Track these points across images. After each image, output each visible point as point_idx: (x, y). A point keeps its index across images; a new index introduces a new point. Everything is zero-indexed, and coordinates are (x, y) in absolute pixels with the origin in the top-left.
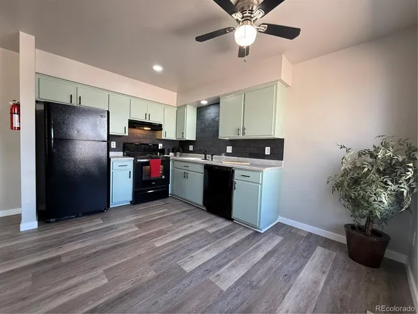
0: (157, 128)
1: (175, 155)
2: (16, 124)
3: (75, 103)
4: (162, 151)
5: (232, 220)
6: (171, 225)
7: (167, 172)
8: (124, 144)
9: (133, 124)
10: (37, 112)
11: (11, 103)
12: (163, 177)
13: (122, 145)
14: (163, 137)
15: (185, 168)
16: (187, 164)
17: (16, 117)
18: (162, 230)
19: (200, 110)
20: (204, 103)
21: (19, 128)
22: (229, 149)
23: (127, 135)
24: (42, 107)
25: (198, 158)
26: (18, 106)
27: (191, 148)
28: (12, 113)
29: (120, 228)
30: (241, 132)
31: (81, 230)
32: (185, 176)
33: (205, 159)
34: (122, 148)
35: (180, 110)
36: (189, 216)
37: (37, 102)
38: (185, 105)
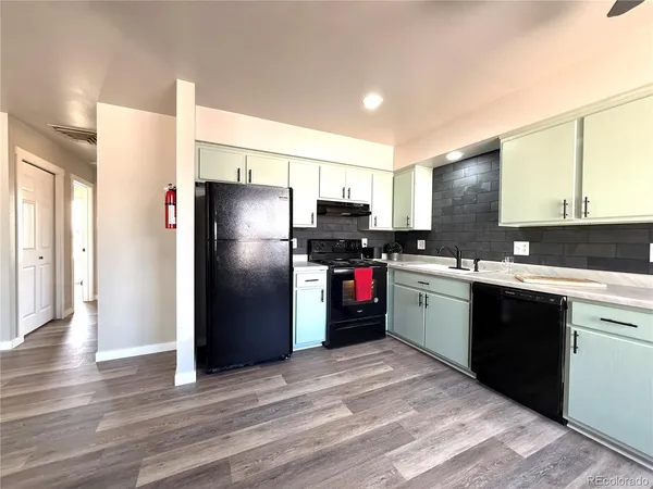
0: (362, 212)
1: (390, 258)
2: (172, 221)
3: (243, 181)
4: (369, 252)
5: (563, 422)
6: (413, 412)
7: (381, 290)
8: (309, 242)
9: (324, 208)
10: (196, 199)
11: (167, 189)
12: (376, 300)
13: (305, 244)
14: (372, 227)
15: (420, 286)
16: (422, 279)
17: (171, 208)
18: (399, 426)
19: (441, 172)
20: (454, 156)
21: (175, 226)
22: (522, 248)
23: (315, 226)
24: (202, 192)
25: (441, 266)
26: (173, 192)
27: (421, 245)
28: (166, 204)
29: (318, 405)
30: (571, 210)
31: (255, 398)
32: (422, 301)
33: (459, 267)
34: (305, 249)
35: (402, 175)
36: (445, 393)
37: (197, 184)
38: (413, 166)
